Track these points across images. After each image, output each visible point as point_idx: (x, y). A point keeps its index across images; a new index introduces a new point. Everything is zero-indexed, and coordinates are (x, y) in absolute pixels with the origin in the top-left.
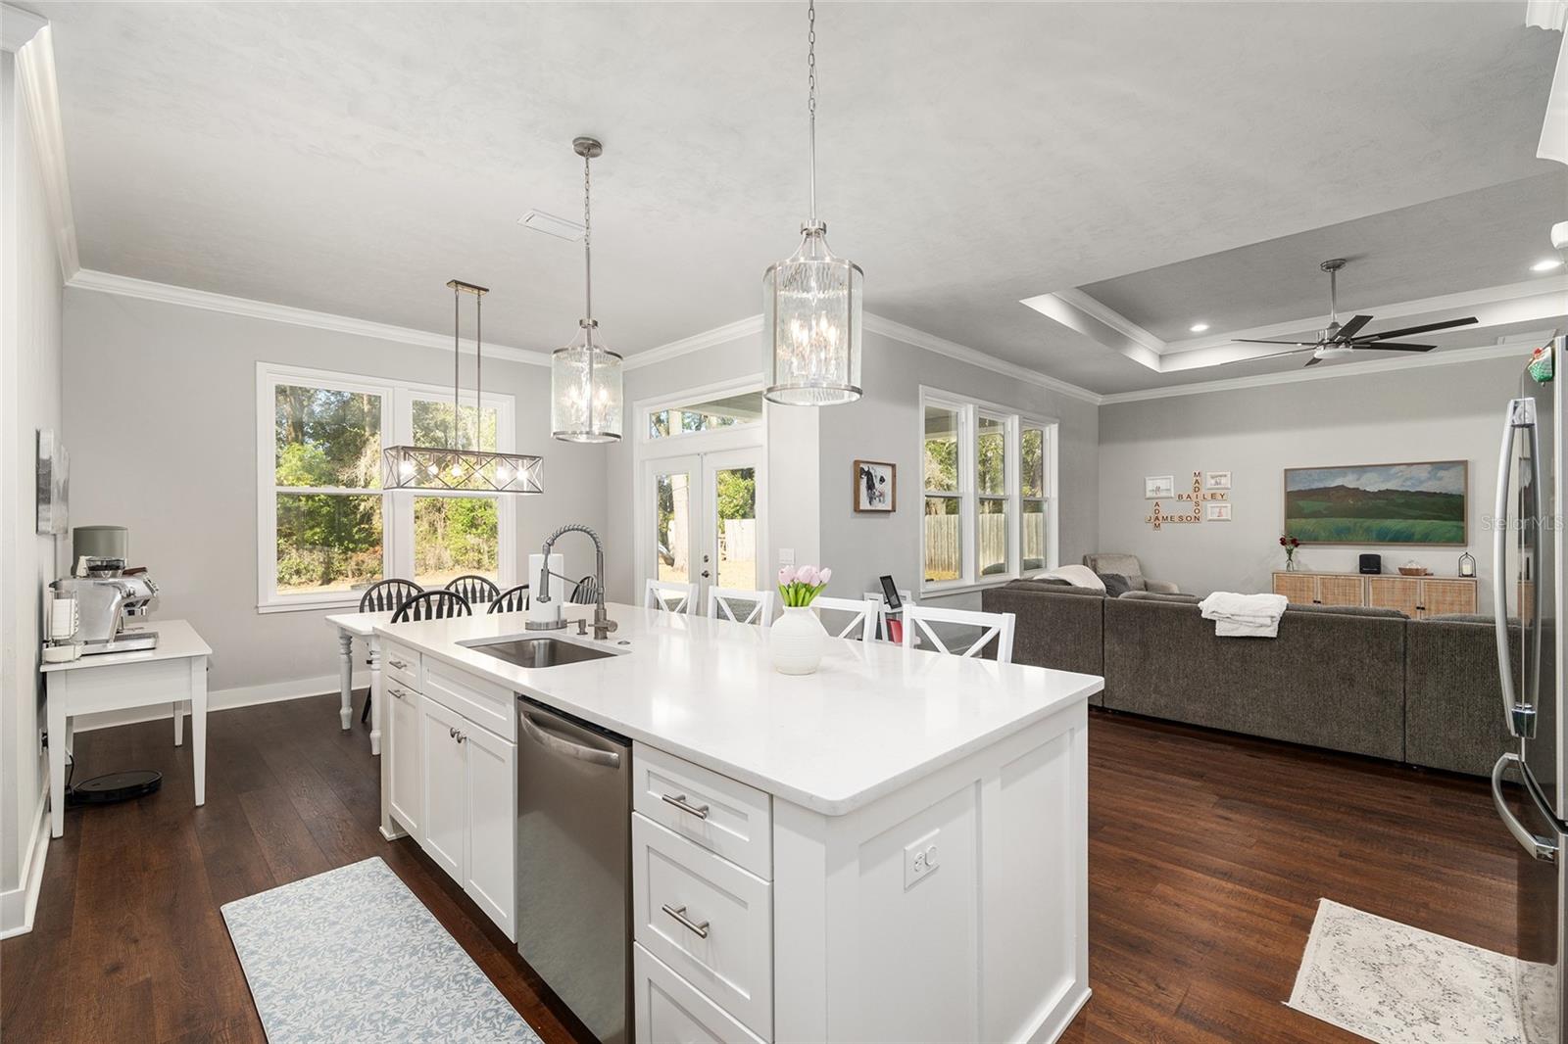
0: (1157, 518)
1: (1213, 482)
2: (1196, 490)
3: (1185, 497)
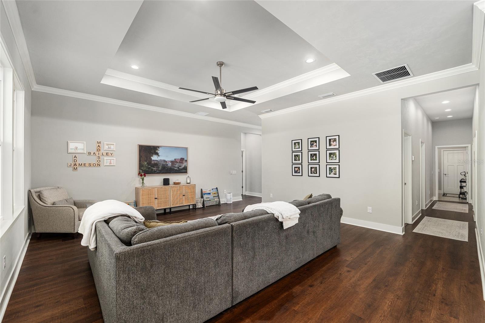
0: (75, 165)
1: (107, 147)
2: (98, 150)
3: (92, 154)
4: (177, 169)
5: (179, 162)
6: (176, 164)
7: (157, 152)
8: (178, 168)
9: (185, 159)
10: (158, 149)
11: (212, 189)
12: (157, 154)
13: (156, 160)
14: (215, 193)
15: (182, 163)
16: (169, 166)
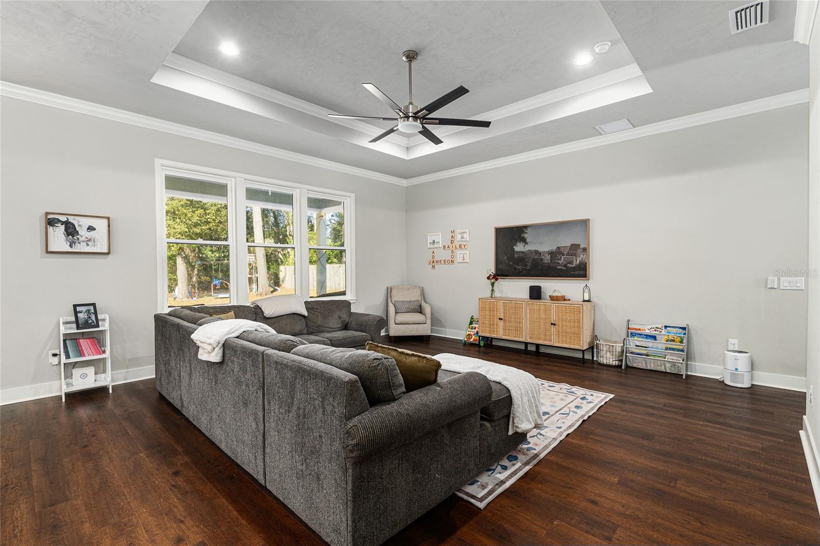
0: (433, 262)
1: (460, 236)
2: (452, 242)
3: (447, 247)
4: (563, 268)
5: (568, 254)
6: (561, 257)
7: (524, 237)
8: (565, 266)
9: (581, 247)
10: (526, 231)
11: (666, 327)
12: (524, 240)
13: (521, 252)
14: (673, 341)
15: (575, 255)
16: (546, 261)
